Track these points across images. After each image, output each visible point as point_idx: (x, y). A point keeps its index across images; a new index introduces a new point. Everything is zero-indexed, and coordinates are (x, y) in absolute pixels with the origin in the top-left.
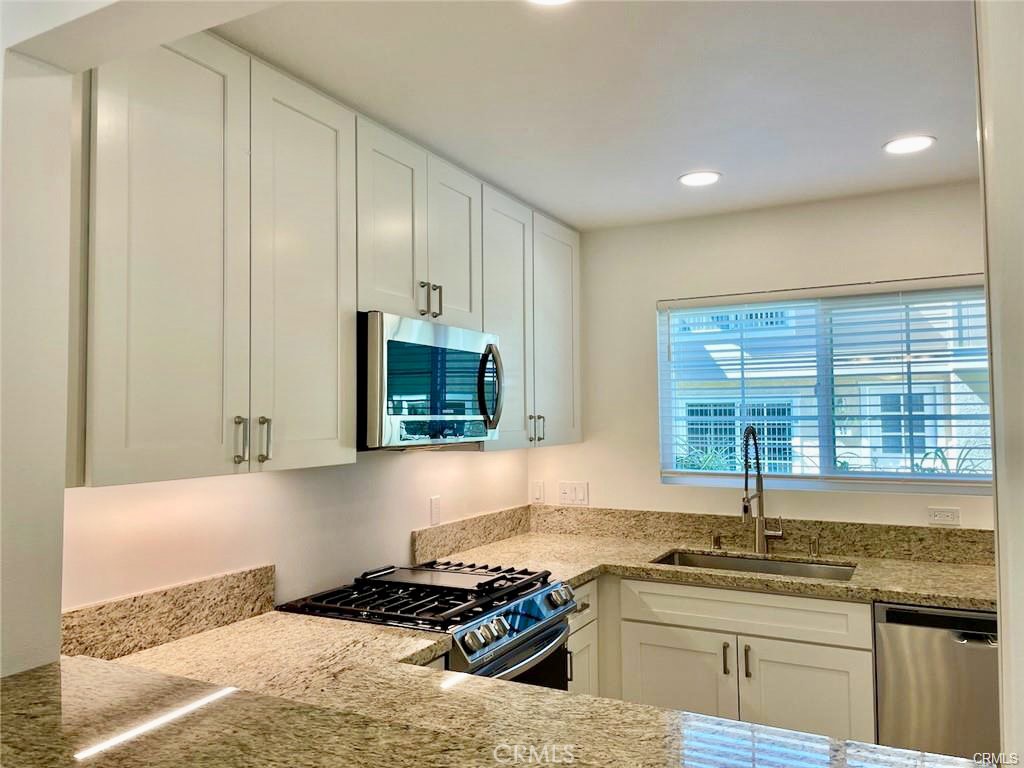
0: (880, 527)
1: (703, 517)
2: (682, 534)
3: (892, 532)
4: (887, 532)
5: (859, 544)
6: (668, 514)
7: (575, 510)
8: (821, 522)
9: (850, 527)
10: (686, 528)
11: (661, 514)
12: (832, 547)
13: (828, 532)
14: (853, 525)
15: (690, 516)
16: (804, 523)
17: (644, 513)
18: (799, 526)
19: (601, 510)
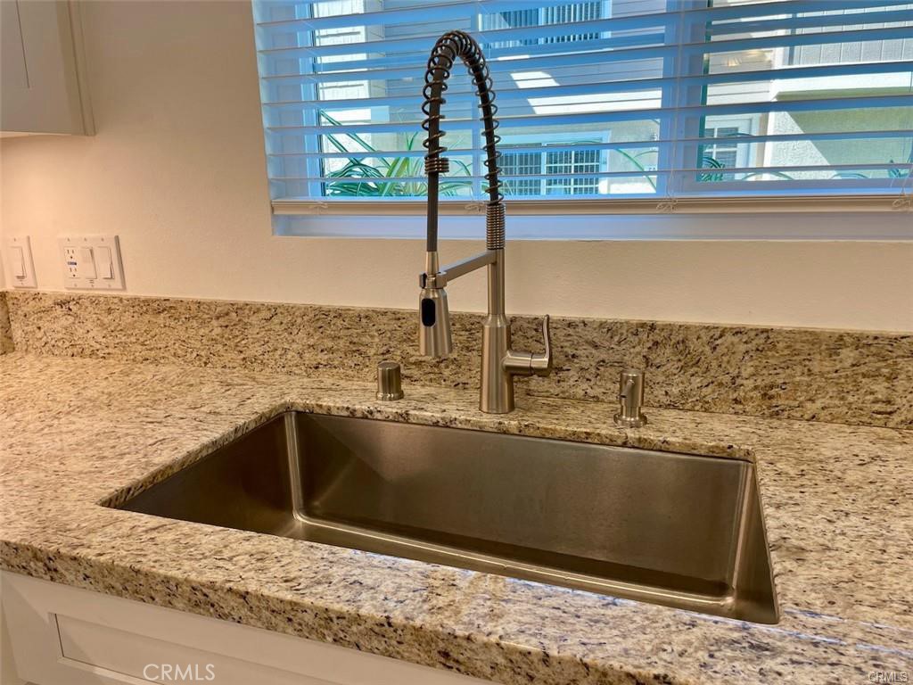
0: (813, 338)
1: (368, 316)
2: (323, 358)
3: (845, 352)
4: (833, 352)
5: (750, 384)
6: (289, 310)
7: (95, 301)
8: (653, 327)
9: (729, 338)
10: (329, 343)
11: (274, 310)
12: (675, 390)
13: (668, 351)
14: (738, 332)
15: (339, 314)
16: (610, 329)
17: (239, 308)
18: (595, 336)
19: (147, 302)
